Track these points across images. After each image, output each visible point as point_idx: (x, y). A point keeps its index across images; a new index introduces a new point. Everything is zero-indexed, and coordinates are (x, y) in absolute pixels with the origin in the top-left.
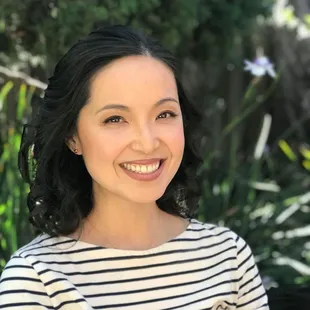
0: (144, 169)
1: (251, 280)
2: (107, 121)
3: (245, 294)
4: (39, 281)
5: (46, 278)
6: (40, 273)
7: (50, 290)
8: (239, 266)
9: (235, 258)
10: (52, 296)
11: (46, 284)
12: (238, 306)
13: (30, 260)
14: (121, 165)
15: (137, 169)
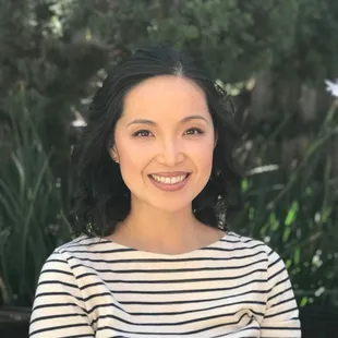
0: (167, 180)
1: (281, 293)
2: (136, 134)
3: (273, 306)
4: (72, 274)
5: (77, 272)
6: (72, 268)
7: (80, 283)
8: (269, 279)
9: (265, 270)
10: (82, 288)
11: (78, 277)
12: (266, 317)
13: (66, 256)
14: (150, 176)
15: (162, 179)
